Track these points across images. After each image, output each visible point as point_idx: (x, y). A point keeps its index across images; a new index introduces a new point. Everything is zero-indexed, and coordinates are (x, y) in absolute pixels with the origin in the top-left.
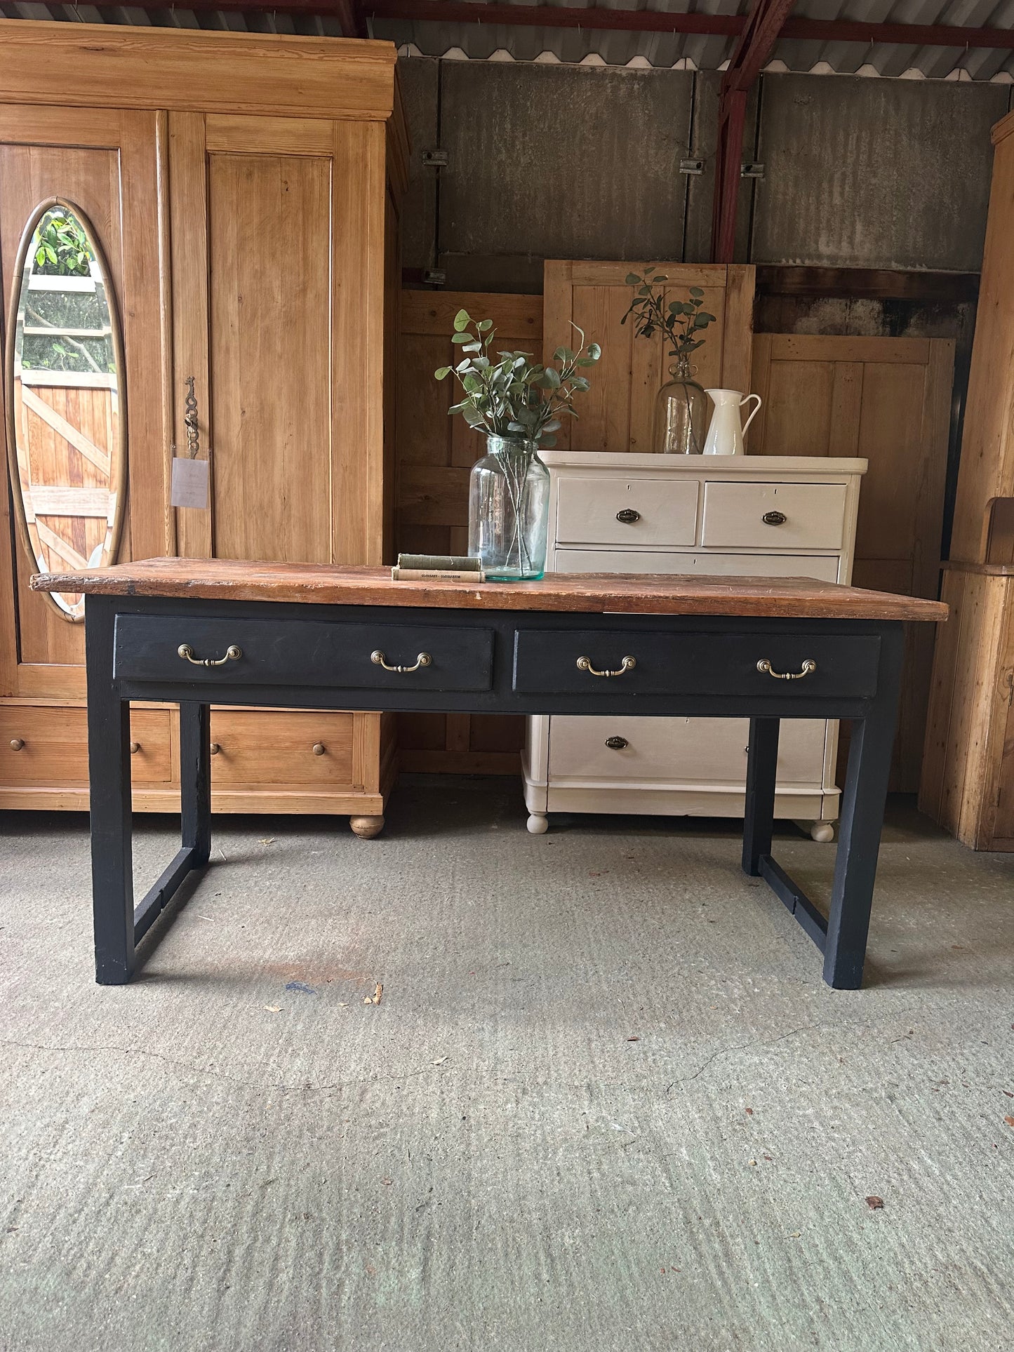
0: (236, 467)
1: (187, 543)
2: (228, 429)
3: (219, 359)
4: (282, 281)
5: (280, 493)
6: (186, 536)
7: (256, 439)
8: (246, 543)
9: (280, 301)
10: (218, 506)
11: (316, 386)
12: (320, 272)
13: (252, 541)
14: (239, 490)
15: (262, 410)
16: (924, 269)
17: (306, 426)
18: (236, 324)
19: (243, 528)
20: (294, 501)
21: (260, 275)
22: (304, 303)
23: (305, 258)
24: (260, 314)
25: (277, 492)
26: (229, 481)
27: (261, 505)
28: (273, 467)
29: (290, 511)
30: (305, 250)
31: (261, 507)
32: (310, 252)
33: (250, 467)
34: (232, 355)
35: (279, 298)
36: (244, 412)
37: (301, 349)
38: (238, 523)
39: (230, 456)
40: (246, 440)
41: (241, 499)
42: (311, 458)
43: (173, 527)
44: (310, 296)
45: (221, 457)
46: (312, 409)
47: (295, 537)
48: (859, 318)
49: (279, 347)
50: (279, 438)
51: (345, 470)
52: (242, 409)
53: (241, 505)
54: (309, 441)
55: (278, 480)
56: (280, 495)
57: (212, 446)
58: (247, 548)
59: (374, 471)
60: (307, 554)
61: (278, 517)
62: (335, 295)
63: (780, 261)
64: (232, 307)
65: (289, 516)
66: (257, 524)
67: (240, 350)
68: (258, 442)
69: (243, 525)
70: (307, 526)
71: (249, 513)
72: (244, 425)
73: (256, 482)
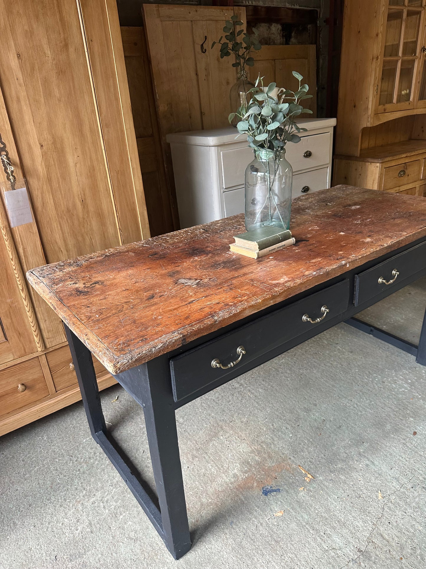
0: (45, 187)
1: (24, 249)
2: (33, 160)
3: (14, 107)
4: (48, 39)
5: (79, 197)
6: (22, 244)
7: (55, 165)
8: (63, 237)
9: (50, 56)
10: (39, 217)
11: (88, 119)
12: (75, 30)
13: (67, 234)
14: (50, 202)
15: (54, 143)
16: (298, 7)
17: (87, 148)
18: (20, 76)
19: (59, 228)
20: (89, 201)
21: (30, 34)
22: (68, 56)
23: (62, 19)
24: (37, 67)
25: (76, 198)
26: (42, 198)
27: (68, 209)
28: (71, 182)
29: (88, 208)
30: (60, 12)
31: (68, 210)
32: (64, 14)
33: (55, 185)
34: (23, 103)
35: (48, 52)
36: (42, 146)
37: (73, 92)
38: (55, 225)
39: (39, 179)
40: (48, 167)
41: (53, 208)
42: (94, 170)
43: (12, 241)
44: (71, 50)
45: (34, 183)
46: (88, 136)
47: (94, 224)
48: (273, 34)
49: (56, 93)
50: (71, 159)
51: (118, 173)
52: (40, 144)
53: (54, 212)
54: (91, 158)
55: (76, 189)
56: (79, 199)
57: (24, 176)
58: (65, 241)
59: (135, 170)
60: (104, 233)
61: (81, 215)
62: (90, 48)
63: (243, 3)
64: (13, 63)
65: (88, 212)
66: (68, 222)
67: (28, 98)
68: (56, 165)
69: (59, 225)
70: (100, 216)
71: (61, 217)
72: (44, 155)
73: (62, 194)
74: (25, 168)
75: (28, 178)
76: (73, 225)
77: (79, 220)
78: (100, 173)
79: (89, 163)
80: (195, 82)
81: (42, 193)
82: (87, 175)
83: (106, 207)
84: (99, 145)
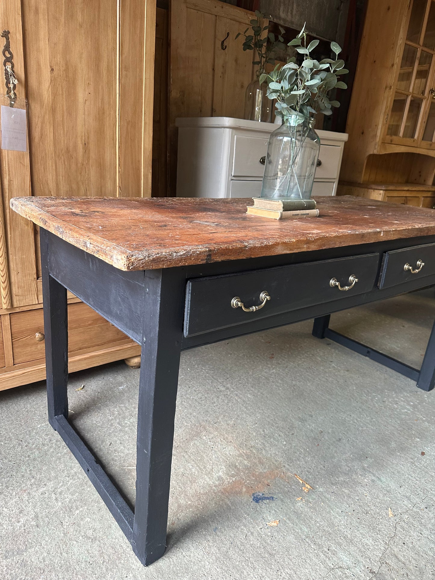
0: (47, 117)
1: (10, 181)
2: (40, 83)
5: (82, 139)
6: (9, 175)
8: (57, 179)
11: (108, 56)
13: (61, 177)
14: (50, 136)
15: (67, 70)
17: (100, 87)
19: (54, 167)
20: (92, 146)
25: (79, 139)
26: (42, 129)
27: (67, 149)
28: (76, 119)
29: (89, 153)
31: (68, 151)
33: (59, 117)
34: (41, 16)
36: (52, 70)
37: (97, 22)
38: (50, 163)
39: (42, 106)
40: (55, 95)
41: (52, 143)
42: (104, 113)
45: (36, 107)
46: (105, 74)
47: (93, 173)
49: (80, 18)
50: (81, 95)
51: (128, 123)
52: (51, 67)
53: (52, 148)
54: (102, 99)
55: (80, 129)
56: (81, 141)
57: (27, 97)
58: (57, 185)
59: (147, 126)
60: (101, 187)
61: (80, 160)
65: (88, 158)
66: (65, 163)
67: (48, 13)
68: (64, 97)
69: (54, 165)
70: (101, 166)
71: (59, 155)
72: (53, 80)
73: (64, 130)
74: (30, 88)
75: (30, 101)
76: (70, 168)
77: (77, 164)
78: (110, 118)
79: (100, 103)
80: (211, 77)
81: (43, 122)
82: (96, 116)
83: (109, 158)
84: (114, 87)
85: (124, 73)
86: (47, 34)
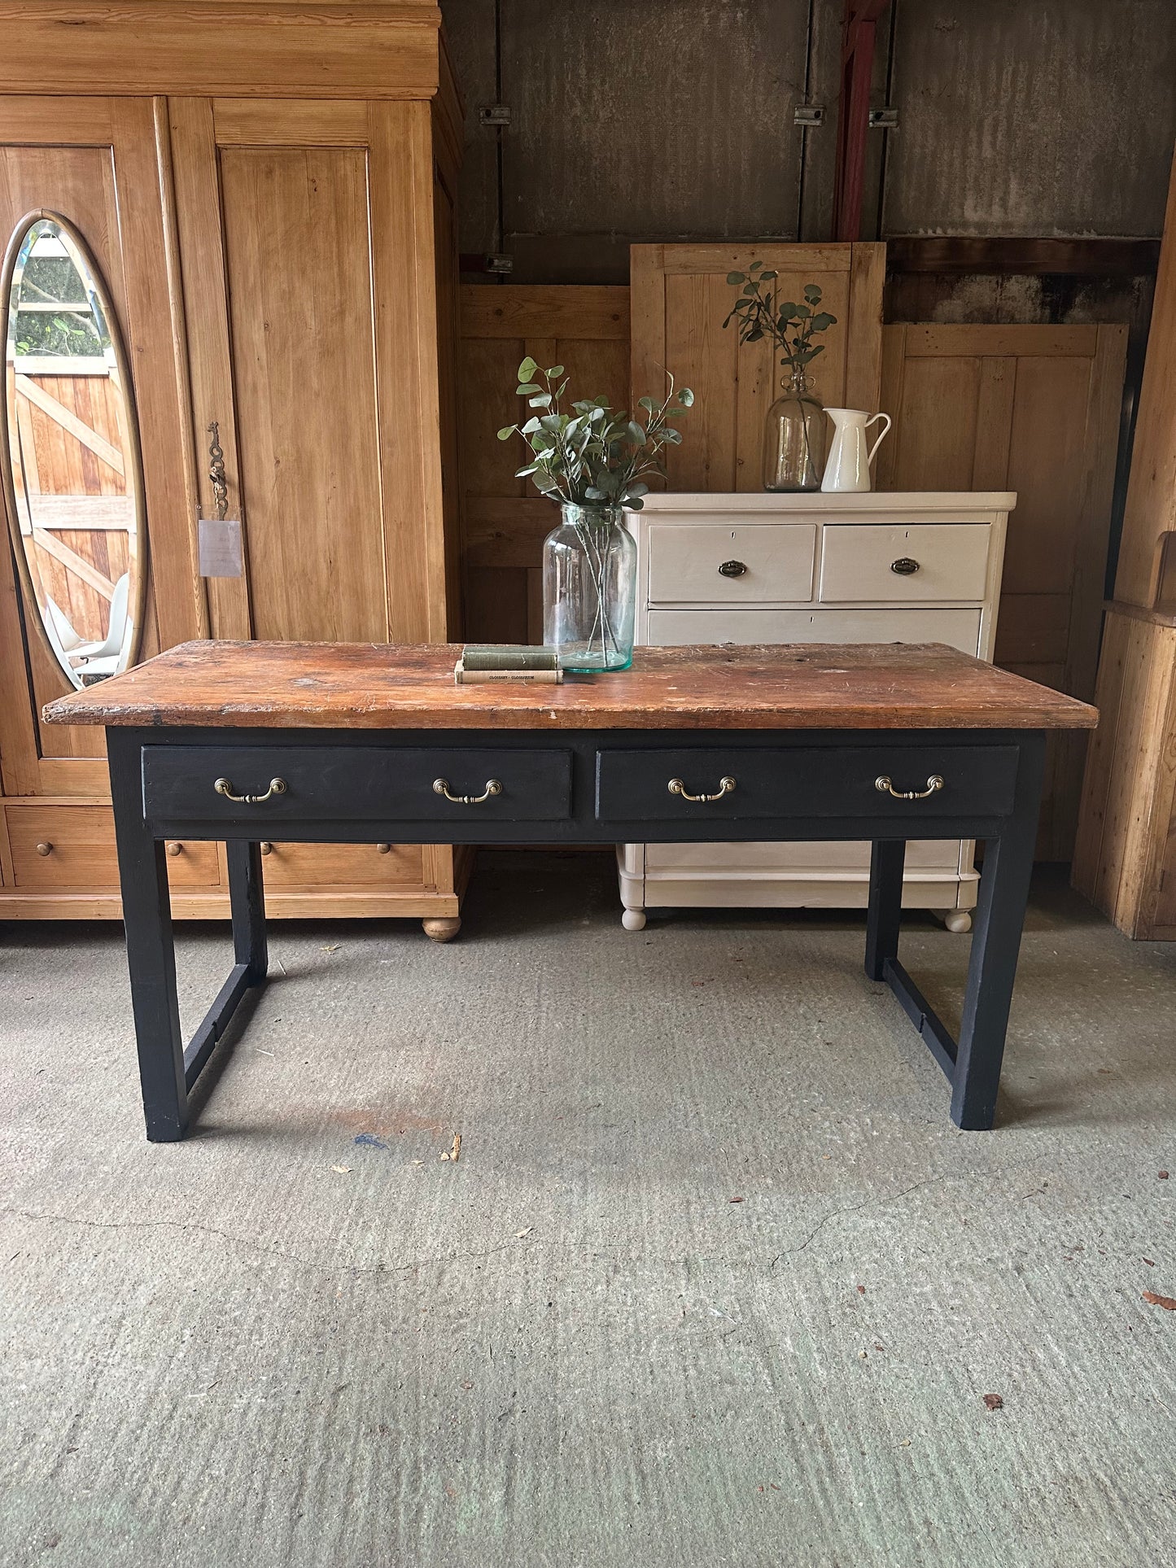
0: (272, 527)
1: (221, 618)
2: (261, 482)
3: (245, 399)
4: (315, 302)
5: (325, 555)
6: (220, 610)
8: (289, 615)
9: (313, 328)
10: (254, 573)
11: (361, 429)
12: (360, 290)
14: (277, 555)
15: (299, 459)
16: (1093, 236)
17: (351, 476)
18: (264, 356)
19: (285, 598)
20: (341, 565)
21: (288, 296)
22: (342, 329)
23: (341, 274)
24: (290, 343)
25: (321, 555)
26: (265, 544)
27: (303, 571)
28: (315, 527)
29: (338, 576)
30: (340, 264)
31: (304, 574)
32: (346, 266)
33: (289, 526)
34: (260, 394)
35: (312, 323)
36: (278, 462)
37: (341, 384)
38: (278, 592)
39: (264, 514)
40: (282, 496)
41: (280, 564)
42: (359, 514)
43: (204, 600)
44: (350, 319)
45: (254, 516)
46: (357, 456)
47: (345, 607)
48: (1013, 299)
49: (315, 383)
50: (321, 492)
51: (399, 526)
52: (276, 458)
53: (281, 571)
54: (356, 494)
55: (321, 540)
56: (324, 557)
57: (243, 503)
58: (290, 623)
59: (433, 527)
60: (360, 626)
61: (324, 584)
62: (378, 318)
63: (917, 232)
64: (257, 336)
65: (337, 583)
66: (300, 592)
67: (270, 388)
68: (296, 497)
69: (284, 594)
70: (358, 594)
71: (291, 581)
72: (279, 477)
73: (297, 544)
74: (246, 490)
75: (248, 508)
76: (309, 600)
77: (319, 593)
78: (369, 521)
79: (352, 501)
80: (730, 394)
82: (346, 520)
83: (370, 581)
84: (374, 473)
85: (388, 450)
86: (269, 415)
